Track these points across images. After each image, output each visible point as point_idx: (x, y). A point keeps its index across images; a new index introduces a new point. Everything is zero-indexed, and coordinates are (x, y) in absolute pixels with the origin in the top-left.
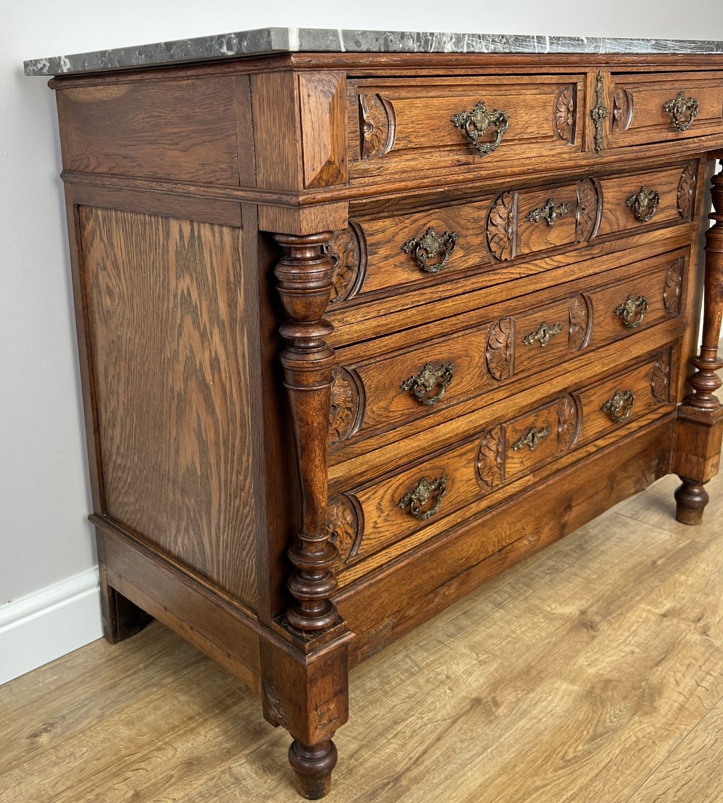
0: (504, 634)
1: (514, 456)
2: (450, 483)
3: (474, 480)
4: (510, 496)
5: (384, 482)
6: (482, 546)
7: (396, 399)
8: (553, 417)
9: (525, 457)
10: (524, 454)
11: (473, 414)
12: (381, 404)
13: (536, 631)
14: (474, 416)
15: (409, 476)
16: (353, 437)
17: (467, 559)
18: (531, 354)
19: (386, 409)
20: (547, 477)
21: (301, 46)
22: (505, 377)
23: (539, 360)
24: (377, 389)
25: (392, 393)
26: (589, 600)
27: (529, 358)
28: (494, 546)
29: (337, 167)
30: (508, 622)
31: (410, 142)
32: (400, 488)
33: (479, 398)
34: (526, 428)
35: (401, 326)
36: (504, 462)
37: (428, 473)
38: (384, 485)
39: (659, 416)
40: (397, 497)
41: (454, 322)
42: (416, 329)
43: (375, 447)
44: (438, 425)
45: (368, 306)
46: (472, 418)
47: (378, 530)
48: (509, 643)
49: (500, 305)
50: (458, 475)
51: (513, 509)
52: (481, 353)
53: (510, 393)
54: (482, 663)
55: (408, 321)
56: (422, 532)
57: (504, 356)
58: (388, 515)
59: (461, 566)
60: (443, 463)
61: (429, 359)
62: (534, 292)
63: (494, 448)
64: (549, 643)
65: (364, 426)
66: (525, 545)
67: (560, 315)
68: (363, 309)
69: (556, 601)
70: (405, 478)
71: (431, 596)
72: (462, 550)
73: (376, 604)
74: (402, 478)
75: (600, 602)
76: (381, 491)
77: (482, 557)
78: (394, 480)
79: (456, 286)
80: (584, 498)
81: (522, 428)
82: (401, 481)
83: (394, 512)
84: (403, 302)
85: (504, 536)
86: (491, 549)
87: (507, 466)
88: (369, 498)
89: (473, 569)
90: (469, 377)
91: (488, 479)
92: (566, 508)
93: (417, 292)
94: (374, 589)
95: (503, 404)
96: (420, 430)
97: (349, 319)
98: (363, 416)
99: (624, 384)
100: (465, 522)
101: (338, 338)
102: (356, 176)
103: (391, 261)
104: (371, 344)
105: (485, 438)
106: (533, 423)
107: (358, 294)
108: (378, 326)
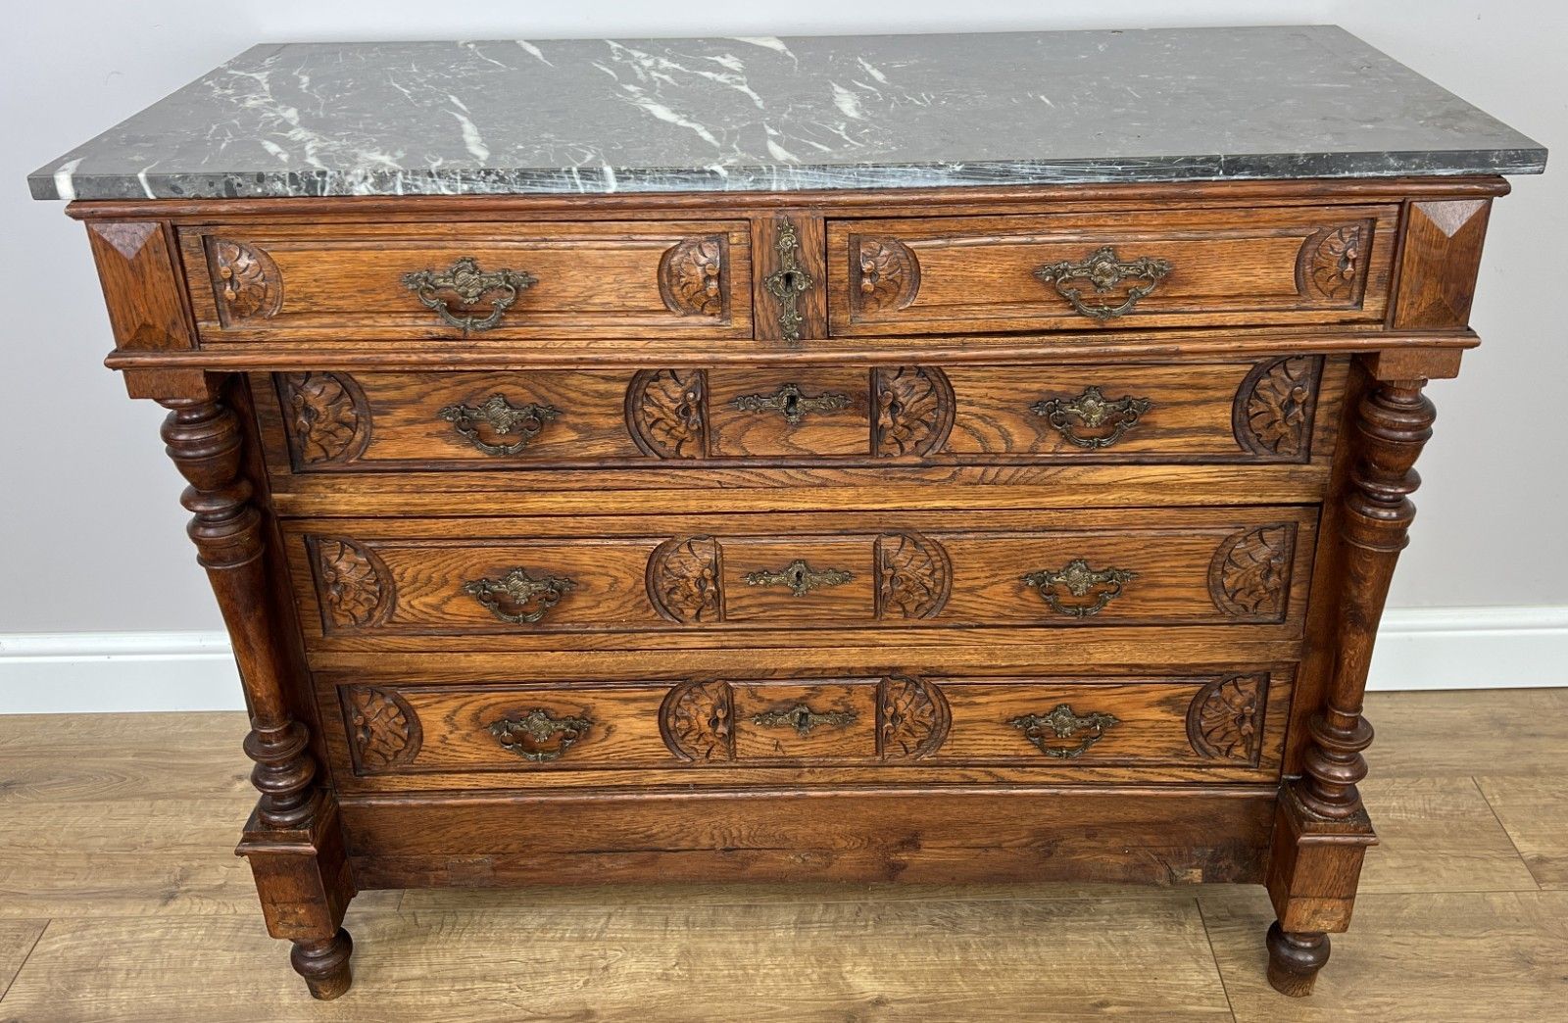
0: (746, 962)
1: (758, 733)
2: (602, 730)
3: (660, 740)
4: (745, 784)
5: (456, 694)
6: (681, 831)
7: (455, 601)
8: (862, 701)
9: (785, 740)
10: (785, 735)
11: (629, 654)
12: (429, 600)
13: (782, 985)
14: (630, 657)
15: (511, 699)
16: (382, 627)
17: (649, 836)
18: (764, 600)
19: (436, 608)
20: (845, 785)
21: (78, 195)
22: (708, 619)
23: (792, 612)
24: (415, 580)
25: (445, 592)
26: (917, 991)
27: (761, 605)
28: (713, 838)
29: (161, 331)
30: (774, 951)
31: (316, 304)
32: (491, 708)
33: (640, 635)
34: (784, 701)
35: (453, 511)
36: (732, 733)
37: (547, 704)
38: (457, 698)
39: (1214, 779)
40: (487, 716)
41: (571, 525)
42: (487, 520)
43: (423, 649)
44: (552, 651)
45: (380, 477)
46: (629, 658)
47: (451, 747)
48: (730, 976)
49: (681, 518)
50: (622, 725)
51: (755, 804)
52: (637, 577)
53: (719, 644)
54: (665, 977)
55: (467, 507)
56: (543, 774)
57: (695, 590)
58: (468, 735)
59: (635, 841)
60: (585, 701)
61: (520, 564)
62: (771, 512)
63: (708, 709)
64: (772, 1008)
65: (395, 619)
66: (792, 862)
67: (845, 557)
68: (370, 480)
69: (874, 965)
70: (503, 699)
71: (573, 857)
72: (632, 821)
73: (454, 831)
74: (494, 698)
75: (926, 1005)
76: (452, 704)
77: (684, 844)
78: (476, 696)
79: (564, 478)
80: (957, 843)
81: (778, 698)
82: (492, 701)
83: (479, 734)
84: (451, 481)
85: (735, 833)
86: (705, 842)
87: (738, 741)
88: (427, 705)
89: (663, 854)
90: (613, 604)
91: (697, 747)
92: (902, 843)
93: (478, 474)
94: (450, 813)
95: (704, 655)
96: (512, 648)
97: (344, 487)
98: (394, 609)
99: (1086, 700)
100: (637, 788)
101: (328, 507)
102: (217, 339)
103: (420, 427)
104: (397, 523)
105: (689, 692)
106: (802, 698)
107: (359, 459)
108: (407, 504)
